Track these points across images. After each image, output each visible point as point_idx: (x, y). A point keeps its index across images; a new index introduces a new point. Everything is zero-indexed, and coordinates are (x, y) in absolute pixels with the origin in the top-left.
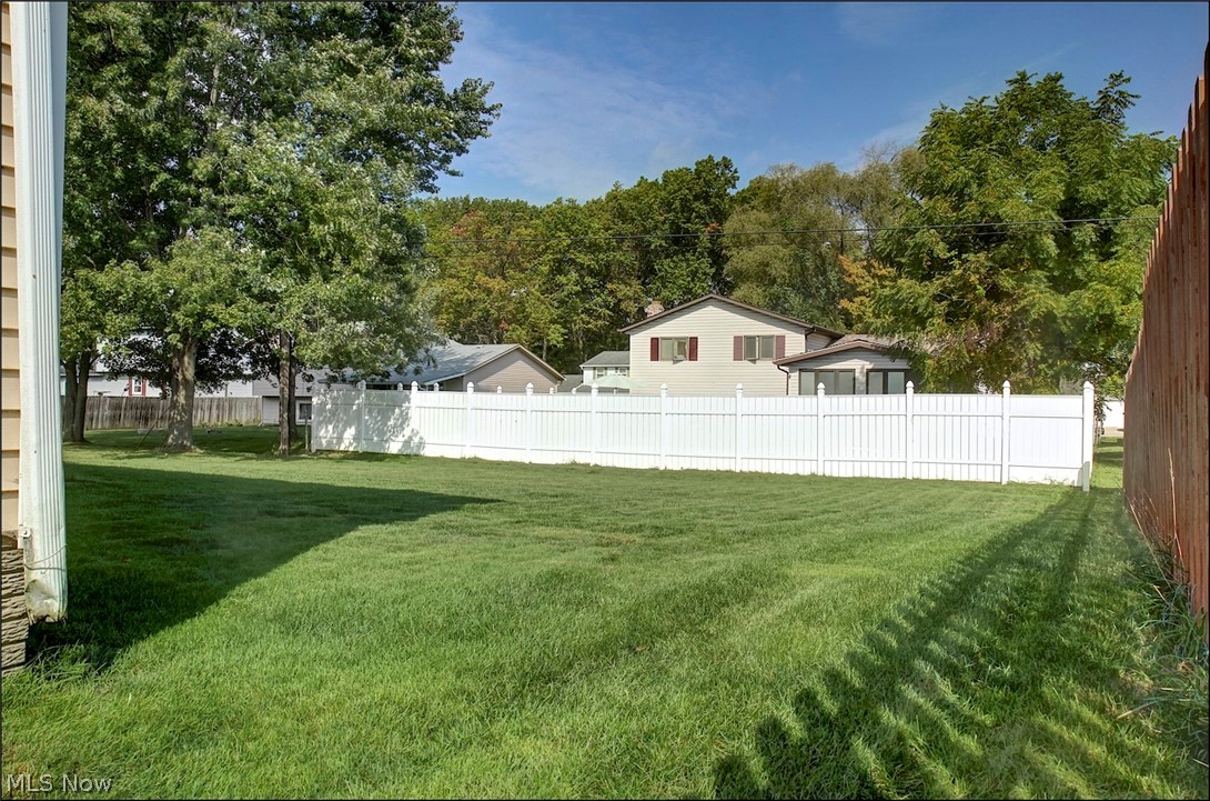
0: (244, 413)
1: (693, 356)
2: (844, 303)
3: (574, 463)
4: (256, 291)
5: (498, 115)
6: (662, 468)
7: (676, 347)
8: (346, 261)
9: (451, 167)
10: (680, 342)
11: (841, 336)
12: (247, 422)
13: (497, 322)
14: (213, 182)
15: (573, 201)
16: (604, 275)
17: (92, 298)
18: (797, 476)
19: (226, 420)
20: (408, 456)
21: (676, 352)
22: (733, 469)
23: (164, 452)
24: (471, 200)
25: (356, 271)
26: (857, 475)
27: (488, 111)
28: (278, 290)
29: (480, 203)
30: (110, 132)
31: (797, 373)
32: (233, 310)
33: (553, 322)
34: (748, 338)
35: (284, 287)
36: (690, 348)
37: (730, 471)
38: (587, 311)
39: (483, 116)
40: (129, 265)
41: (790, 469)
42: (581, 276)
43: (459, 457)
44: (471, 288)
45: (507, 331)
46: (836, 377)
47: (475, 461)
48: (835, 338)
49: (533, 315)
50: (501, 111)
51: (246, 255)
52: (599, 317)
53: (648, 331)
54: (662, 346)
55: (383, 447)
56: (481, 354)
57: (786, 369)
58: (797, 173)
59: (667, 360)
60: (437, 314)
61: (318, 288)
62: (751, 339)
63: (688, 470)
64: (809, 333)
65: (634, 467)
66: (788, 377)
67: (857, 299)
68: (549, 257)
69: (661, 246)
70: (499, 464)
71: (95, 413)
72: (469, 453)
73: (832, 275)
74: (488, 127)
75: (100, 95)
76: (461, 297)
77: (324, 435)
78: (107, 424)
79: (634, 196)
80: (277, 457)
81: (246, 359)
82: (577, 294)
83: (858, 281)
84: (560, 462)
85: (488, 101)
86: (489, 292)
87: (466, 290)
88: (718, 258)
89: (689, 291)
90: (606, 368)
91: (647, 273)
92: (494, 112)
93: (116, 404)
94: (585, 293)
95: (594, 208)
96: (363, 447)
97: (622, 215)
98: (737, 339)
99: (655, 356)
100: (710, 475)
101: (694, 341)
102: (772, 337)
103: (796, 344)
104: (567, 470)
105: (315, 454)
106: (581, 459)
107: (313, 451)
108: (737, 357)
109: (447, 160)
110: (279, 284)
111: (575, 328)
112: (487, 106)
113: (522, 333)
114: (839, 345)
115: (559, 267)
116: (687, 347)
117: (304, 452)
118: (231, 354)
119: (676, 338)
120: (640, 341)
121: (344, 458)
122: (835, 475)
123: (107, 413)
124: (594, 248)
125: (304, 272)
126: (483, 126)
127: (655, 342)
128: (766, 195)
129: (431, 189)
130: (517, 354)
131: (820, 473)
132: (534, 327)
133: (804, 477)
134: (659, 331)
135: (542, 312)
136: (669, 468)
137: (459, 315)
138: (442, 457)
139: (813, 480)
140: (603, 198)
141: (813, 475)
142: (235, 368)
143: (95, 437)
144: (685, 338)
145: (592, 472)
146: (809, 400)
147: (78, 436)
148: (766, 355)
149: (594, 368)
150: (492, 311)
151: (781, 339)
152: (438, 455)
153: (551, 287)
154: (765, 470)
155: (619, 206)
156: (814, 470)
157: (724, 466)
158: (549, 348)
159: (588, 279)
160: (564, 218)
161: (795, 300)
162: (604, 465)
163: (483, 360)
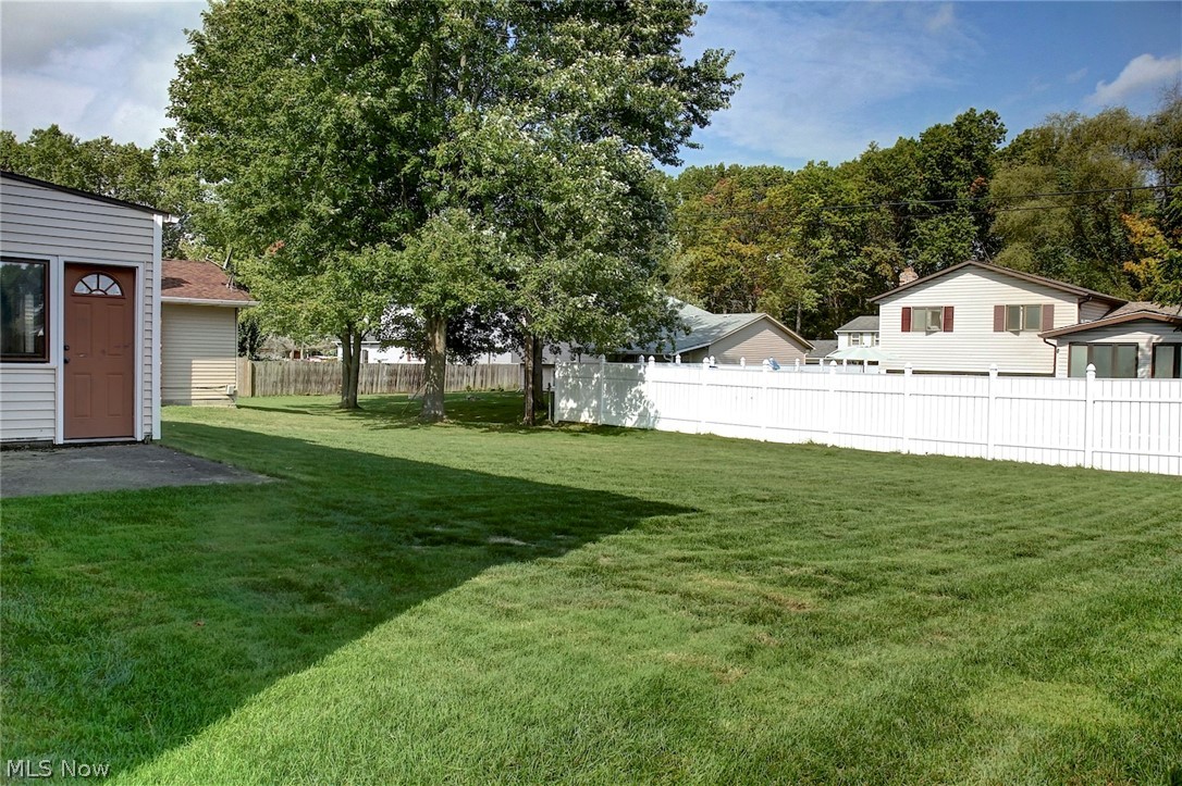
0: (506, 378)
1: (948, 326)
2: (1129, 266)
3: (811, 444)
4: (497, 270)
5: (740, 85)
6: (905, 452)
7: (929, 317)
8: (577, 237)
9: (690, 140)
10: (935, 312)
11: (1123, 304)
12: (508, 388)
13: (751, 287)
14: (454, 167)
15: (825, 164)
16: (860, 237)
17: (351, 277)
18: (1059, 468)
19: (489, 386)
20: (645, 430)
21: (929, 322)
22: (984, 456)
23: (416, 423)
24: (727, 168)
25: (588, 245)
26: (1134, 469)
27: (730, 81)
28: (518, 269)
29: (735, 170)
30: (361, 126)
31: (1067, 347)
32: (472, 287)
33: (808, 286)
34: (1010, 307)
35: (523, 265)
36: (944, 319)
37: (981, 459)
38: (842, 275)
39: (724, 87)
40: (383, 246)
41: (1051, 459)
42: (836, 239)
43: (694, 433)
44: (724, 255)
45: (761, 296)
46: (1114, 353)
47: (710, 438)
48: (1114, 305)
49: (787, 280)
50: (743, 81)
51: (488, 237)
52: (855, 281)
53: (899, 301)
54: (914, 316)
55: (620, 422)
56: (728, 324)
57: (1054, 342)
58: (1080, 121)
59: (917, 331)
60: (691, 280)
61: (554, 265)
62: (1013, 310)
63: (933, 455)
64: (1083, 301)
65: (874, 449)
66: (1056, 352)
67: (1144, 261)
68: (801, 218)
69: (919, 206)
70: (733, 441)
71: (375, 379)
72: (704, 430)
73: (1117, 232)
74: (730, 98)
75: (352, 90)
76: (713, 264)
77: (565, 406)
78: (385, 389)
79: (889, 156)
80: (521, 428)
81: (497, 331)
82: (833, 257)
83: (1145, 240)
84: (796, 441)
85: (729, 71)
86: (741, 257)
87: (719, 257)
88: (983, 219)
89: (951, 253)
90: (862, 334)
91: (904, 235)
92: (736, 82)
93: (393, 371)
94: (841, 256)
95: (848, 171)
96: (602, 420)
97: (878, 176)
98: (998, 309)
99: (906, 325)
100: (957, 463)
101: (949, 311)
102: (1039, 306)
103: (1067, 314)
104: (802, 450)
105: (557, 425)
106: (818, 440)
107: (556, 422)
108: (998, 328)
109: (687, 132)
110: (518, 263)
111: (830, 292)
112: (729, 76)
113: (775, 299)
114: (1120, 314)
115: (813, 230)
116: (942, 317)
117: (547, 423)
118: (485, 327)
119: (930, 308)
120: (890, 312)
121: (584, 431)
122: (1106, 468)
123: (386, 379)
124: (847, 209)
125: (540, 251)
126: (725, 96)
127: (907, 312)
128: (1041, 148)
129: (673, 162)
130: (765, 322)
131: (1088, 466)
132: (788, 291)
133: (1068, 469)
134: (912, 300)
135: (797, 275)
136: (913, 452)
137: (713, 281)
138: (678, 432)
139: (1078, 473)
140: (859, 159)
141: (1079, 467)
142: (487, 341)
143: (368, 403)
144: (941, 308)
145: (829, 454)
146: (1076, 383)
147: (352, 403)
148: (1031, 325)
149: (850, 334)
150: (746, 278)
151: (1050, 309)
152: (674, 430)
153: (804, 250)
154: (1022, 459)
155: (876, 168)
156: (1080, 462)
157: (974, 452)
158: (804, 313)
159: (843, 242)
160: (818, 180)
161: (1070, 260)
162: (842, 446)
163: (729, 330)
